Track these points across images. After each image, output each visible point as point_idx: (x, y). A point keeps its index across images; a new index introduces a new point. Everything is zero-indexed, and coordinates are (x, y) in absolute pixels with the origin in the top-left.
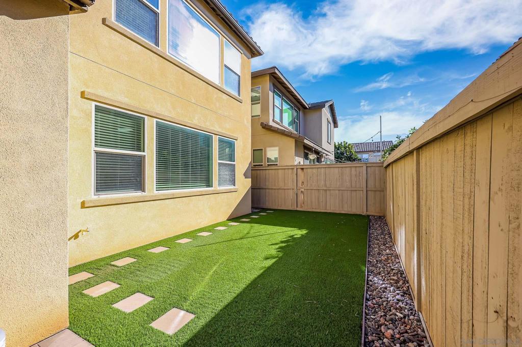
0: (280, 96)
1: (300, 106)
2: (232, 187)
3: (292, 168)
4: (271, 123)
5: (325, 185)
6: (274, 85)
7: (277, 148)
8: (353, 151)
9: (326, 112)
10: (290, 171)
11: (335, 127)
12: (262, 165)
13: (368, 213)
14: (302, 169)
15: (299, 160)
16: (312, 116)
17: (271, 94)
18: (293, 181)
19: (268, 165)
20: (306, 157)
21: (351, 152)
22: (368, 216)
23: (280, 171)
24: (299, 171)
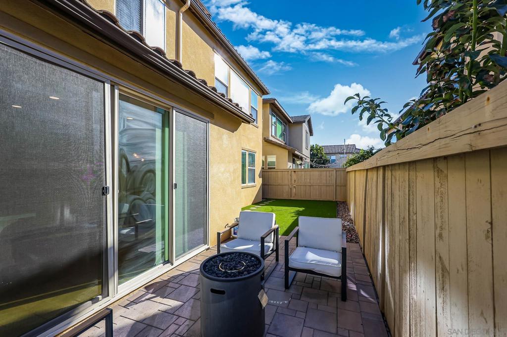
0: (275, 116)
1: (286, 121)
2: (253, 184)
3: (288, 171)
4: (271, 138)
5: (310, 183)
6: (272, 109)
7: (275, 156)
8: (323, 153)
9: (305, 126)
10: (286, 173)
11: (310, 135)
12: (275, 168)
13: (337, 200)
14: (295, 172)
15: (290, 165)
16: (295, 129)
17: (270, 116)
18: (288, 180)
19: (269, 168)
20: (294, 162)
21: (321, 153)
22: (337, 202)
23: (279, 173)
24: (293, 173)
